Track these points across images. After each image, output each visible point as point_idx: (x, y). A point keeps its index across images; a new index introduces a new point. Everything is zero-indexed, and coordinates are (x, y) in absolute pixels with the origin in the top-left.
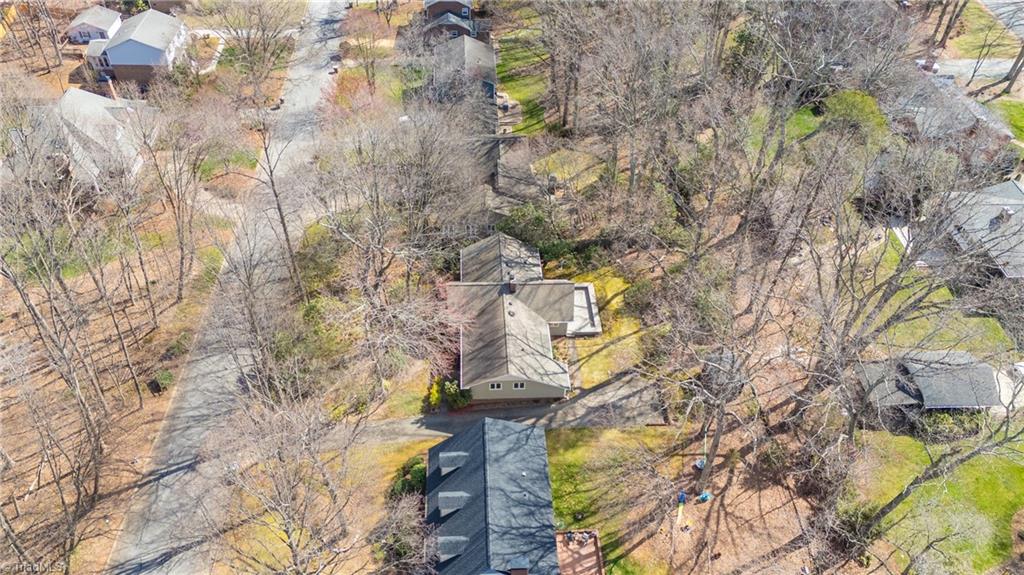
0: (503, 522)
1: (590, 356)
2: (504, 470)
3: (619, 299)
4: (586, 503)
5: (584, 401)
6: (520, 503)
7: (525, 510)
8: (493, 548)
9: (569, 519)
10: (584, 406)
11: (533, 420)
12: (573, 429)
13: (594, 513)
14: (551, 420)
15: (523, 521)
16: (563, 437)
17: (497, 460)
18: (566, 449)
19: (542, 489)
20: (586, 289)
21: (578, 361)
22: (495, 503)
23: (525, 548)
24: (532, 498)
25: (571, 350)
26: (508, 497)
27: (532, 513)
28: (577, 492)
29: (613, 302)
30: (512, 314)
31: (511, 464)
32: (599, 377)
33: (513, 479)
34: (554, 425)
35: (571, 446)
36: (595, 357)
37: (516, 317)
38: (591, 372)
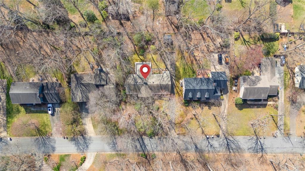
0: (206, 87)
1: (157, 66)
2: (196, 86)
3: (140, 57)
4: (191, 71)
5: (169, 68)
6: (202, 83)
7: (203, 83)
8: (211, 88)
9: (194, 74)
10: (170, 69)
11: (173, 79)
12: (176, 71)
13: (193, 70)
14: (173, 76)
15: (205, 83)
16: (177, 74)
17: (194, 87)
18: (180, 73)
19: (198, 79)
20: (137, 64)
21: (158, 68)
22: (202, 88)
23: (210, 83)
24: (200, 81)
25: (155, 69)
26: (201, 86)
27: (203, 81)
28: (189, 72)
29: (141, 58)
30: (153, 83)
31: (194, 85)
32: (163, 65)
33: (197, 84)
34: (175, 75)
35: (179, 72)
36: (158, 65)
37: (154, 82)
38: (162, 66)
